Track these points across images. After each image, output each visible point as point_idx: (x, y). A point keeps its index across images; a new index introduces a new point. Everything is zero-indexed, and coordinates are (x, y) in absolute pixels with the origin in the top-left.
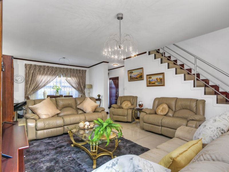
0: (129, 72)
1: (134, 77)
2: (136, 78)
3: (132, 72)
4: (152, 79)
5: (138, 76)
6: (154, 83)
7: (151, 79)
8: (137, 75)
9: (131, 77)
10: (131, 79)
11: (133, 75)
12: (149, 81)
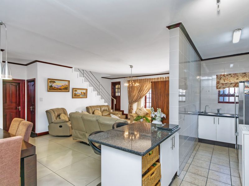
0: (49, 80)
1: (57, 88)
2: (60, 89)
3: (55, 82)
4: (78, 93)
5: (63, 87)
6: (79, 96)
7: (76, 92)
8: (61, 86)
9: (51, 86)
10: (51, 89)
11: (54, 85)
12: (75, 93)
